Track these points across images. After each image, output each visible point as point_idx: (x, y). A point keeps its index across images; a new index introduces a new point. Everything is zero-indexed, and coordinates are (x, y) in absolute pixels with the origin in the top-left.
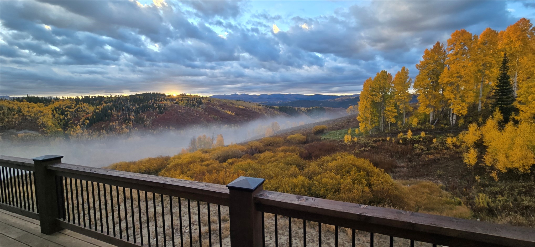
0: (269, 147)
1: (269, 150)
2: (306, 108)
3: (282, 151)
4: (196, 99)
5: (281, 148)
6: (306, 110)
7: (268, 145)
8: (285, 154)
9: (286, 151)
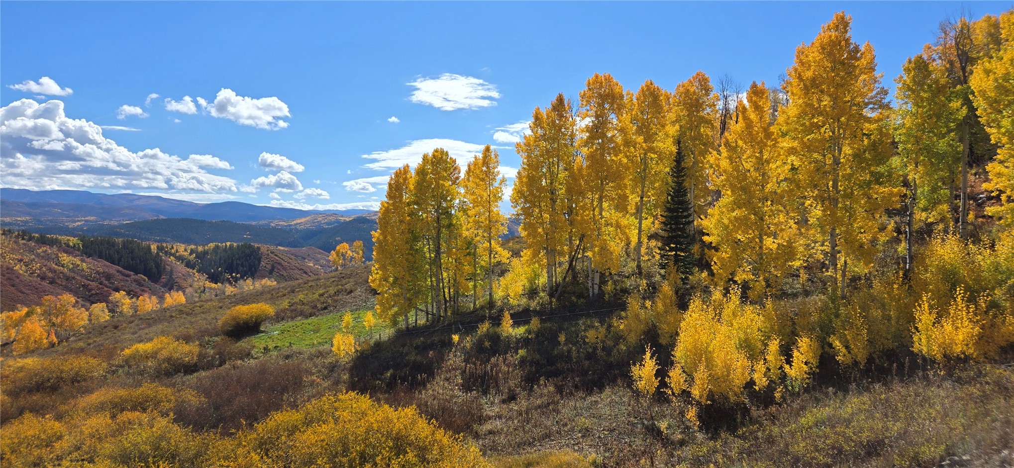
0: (36, 398)
1: (38, 410)
2: (193, 247)
3: (100, 408)
5: (95, 398)
6: (191, 254)
7: (30, 391)
8: (113, 417)
9: (117, 407)
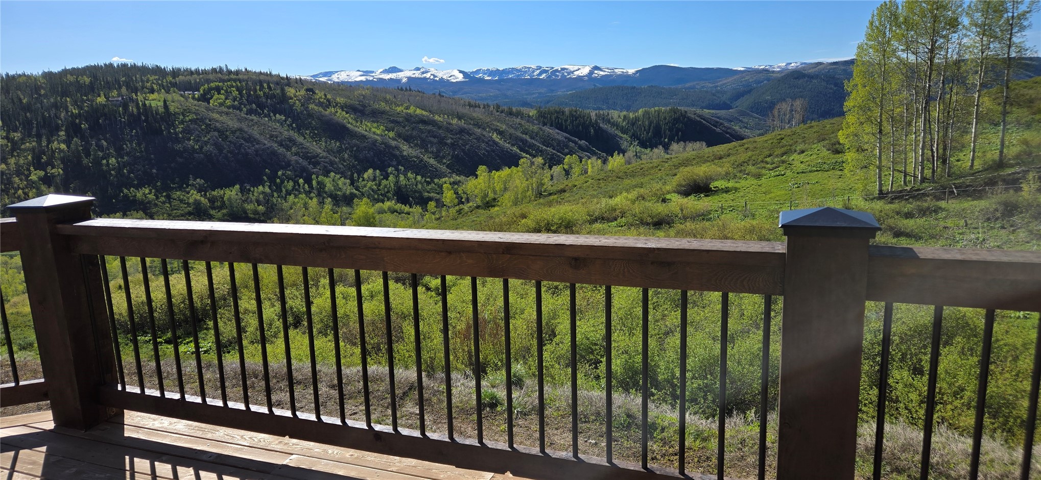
4: (265, 85)
